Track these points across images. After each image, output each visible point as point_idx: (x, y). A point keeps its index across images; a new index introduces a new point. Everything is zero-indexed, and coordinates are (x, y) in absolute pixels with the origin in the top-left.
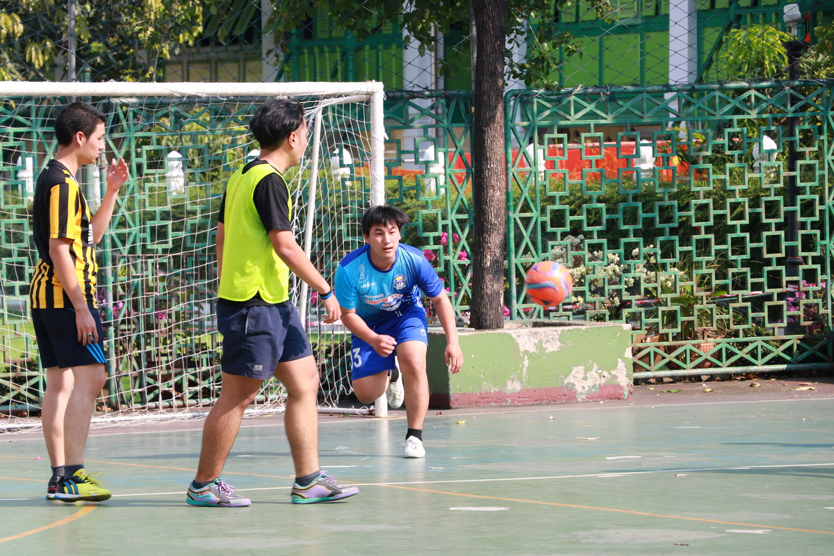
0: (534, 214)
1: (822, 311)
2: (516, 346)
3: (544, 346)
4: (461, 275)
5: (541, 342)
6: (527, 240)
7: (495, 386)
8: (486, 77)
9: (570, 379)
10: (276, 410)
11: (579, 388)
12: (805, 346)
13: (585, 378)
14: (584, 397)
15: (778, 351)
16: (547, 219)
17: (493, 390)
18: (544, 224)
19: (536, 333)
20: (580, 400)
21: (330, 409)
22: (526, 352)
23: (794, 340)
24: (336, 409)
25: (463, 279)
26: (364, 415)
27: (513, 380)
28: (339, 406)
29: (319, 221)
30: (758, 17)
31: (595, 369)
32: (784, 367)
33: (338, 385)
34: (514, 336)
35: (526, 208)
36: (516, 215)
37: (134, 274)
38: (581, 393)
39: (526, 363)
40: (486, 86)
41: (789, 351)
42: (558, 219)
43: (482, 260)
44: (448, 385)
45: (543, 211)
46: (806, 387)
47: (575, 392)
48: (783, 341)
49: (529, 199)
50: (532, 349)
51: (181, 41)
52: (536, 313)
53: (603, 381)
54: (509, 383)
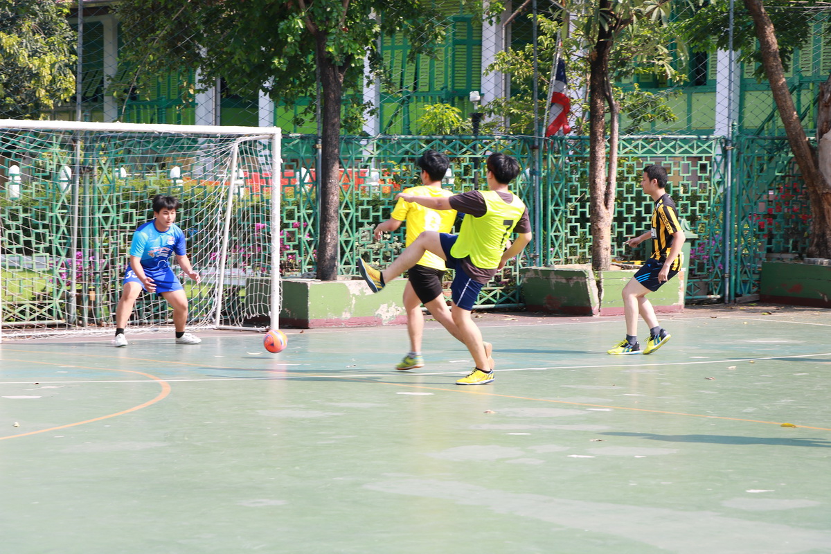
0: (352, 211)
1: (513, 273)
2: (348, 291)
3: (365, 291)
4: (308, 247)
5: (363, 289)
6: (347, 226)
7: (335, 315)
8: (329, 127)
9: (379, 312)
10: (204, 327)
11: (384, 317)
12: (503, 294)
13: (388, 311)
14: (387, 322)
15: (489, 296)
16: (359, 214)
17: (334, 317)
18: (357, 217)
19: (360, 283)
20: (384, 324)
21: (237, 327)
22: (354, 295)
23: (498, 290)
24: (241, 328)
25: (309, 249)
26: (263, 332)
27: (346, 312)
28: (243, 326)
29: (234, 211)
30: (435, 99)
31: (393, 306)
32: (493, 306)
33: (244, 312)
34: (347, 285)
35: (347, 207)
36: (342, 211)
37: (113, 242)
38: (385, 321)
39: (354, 301)
40: (329, 132)
41: (494, 296)
42: (365, 214)
43: (325, 238)
44: (308, 314)
45: (357, 210)
46: (510, 318)
47: (381, 320)
48: (491, 291)
49: (349, 202)
50: (357, 293)
51: (62, 98)
52: (351, 271)
53: (398, 313)
54: (344, 313)
